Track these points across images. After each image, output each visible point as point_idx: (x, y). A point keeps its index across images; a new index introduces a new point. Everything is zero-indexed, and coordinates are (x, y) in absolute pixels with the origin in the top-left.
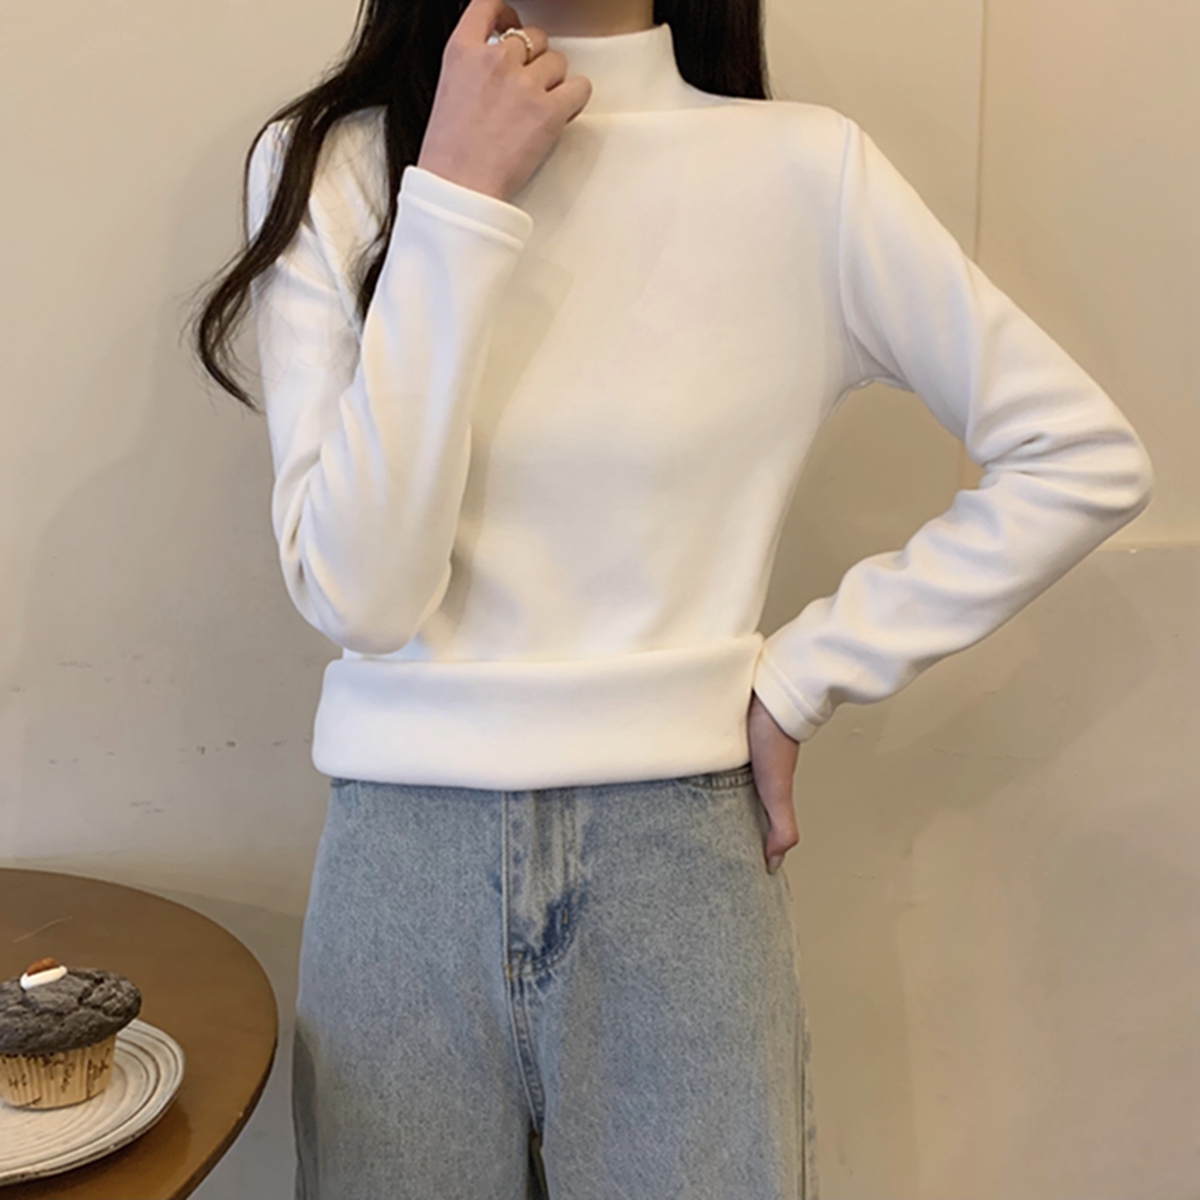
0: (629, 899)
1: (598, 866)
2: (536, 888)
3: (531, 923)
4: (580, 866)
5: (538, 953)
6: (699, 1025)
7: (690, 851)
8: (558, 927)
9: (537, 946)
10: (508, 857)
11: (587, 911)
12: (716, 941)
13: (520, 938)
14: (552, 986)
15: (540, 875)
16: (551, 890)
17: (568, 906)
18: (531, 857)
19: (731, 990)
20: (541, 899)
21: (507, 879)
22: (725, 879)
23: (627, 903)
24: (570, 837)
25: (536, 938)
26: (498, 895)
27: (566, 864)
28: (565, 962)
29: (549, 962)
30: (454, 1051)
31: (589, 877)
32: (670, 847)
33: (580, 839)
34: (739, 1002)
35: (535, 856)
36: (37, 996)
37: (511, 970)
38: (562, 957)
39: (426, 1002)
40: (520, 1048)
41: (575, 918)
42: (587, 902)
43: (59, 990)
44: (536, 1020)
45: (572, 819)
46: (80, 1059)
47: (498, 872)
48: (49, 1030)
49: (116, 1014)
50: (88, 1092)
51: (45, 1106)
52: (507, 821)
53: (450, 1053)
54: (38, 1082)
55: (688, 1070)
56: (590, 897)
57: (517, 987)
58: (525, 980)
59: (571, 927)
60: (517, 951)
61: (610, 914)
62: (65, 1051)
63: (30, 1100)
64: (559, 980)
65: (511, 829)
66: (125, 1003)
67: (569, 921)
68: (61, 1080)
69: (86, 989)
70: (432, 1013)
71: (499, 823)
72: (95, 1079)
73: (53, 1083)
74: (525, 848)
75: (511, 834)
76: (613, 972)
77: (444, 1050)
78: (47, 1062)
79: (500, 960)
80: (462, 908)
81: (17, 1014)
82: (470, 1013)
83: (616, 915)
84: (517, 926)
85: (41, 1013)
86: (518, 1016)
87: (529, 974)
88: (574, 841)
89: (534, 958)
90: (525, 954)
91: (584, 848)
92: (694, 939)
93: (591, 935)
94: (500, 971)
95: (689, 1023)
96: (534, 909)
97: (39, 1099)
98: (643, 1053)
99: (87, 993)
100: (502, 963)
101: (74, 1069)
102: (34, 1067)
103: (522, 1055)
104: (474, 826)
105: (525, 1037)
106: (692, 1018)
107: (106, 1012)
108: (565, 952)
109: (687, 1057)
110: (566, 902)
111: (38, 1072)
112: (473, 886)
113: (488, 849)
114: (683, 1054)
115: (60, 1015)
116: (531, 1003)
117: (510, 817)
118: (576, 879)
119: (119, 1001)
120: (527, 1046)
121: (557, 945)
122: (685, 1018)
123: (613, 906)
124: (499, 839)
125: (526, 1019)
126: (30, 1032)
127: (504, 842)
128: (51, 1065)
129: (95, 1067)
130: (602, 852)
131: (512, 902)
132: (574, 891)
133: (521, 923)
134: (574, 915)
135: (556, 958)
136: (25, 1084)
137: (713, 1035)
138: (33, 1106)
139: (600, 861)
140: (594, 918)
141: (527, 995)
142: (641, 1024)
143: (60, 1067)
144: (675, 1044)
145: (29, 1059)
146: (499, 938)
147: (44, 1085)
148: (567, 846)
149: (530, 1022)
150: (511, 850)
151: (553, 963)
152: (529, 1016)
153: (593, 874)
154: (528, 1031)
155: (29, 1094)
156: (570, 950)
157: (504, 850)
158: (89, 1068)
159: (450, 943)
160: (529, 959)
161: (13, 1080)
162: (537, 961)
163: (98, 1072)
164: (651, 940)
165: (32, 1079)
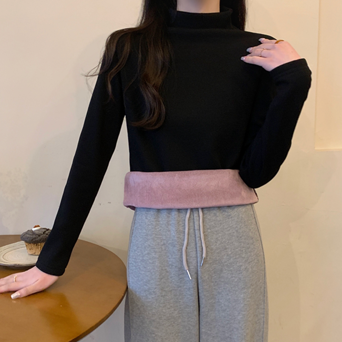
36: (36, 232)
43: (40, 231)
48: (37, 238)
62: (40, 243)
63: (33, 253)
68: (40, 249)
69: (45, 231)
81: (31, 235)
85: (36, 235)
97: (35, 253)
111: (35, 247)
115: (39, 236)
126: (34, 238)
128: (37, 246)
143: (39, 246)
145: (33, 244)
161: (30, 248)
165: (34, 248)
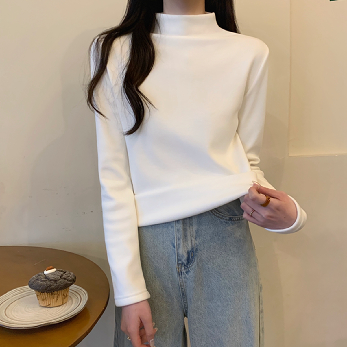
0: (209, 250)
1: (200, 241)
2: (184, 247)
3: (183, 256)
4: (195, 241)
5: (186, 264)
6: (231, 283)
7: (225, 237)
8: (191, 257)
9: (185, 262)
10: (176, 238)
11: (198, 253)
12: (234, 261)
13: (180, 260)
14: (190, 273)
15: (185, 243)
16: (188, 247)
17: (193, 251)
18: (182, 238)
19: (239, 273)
20: (186, 249)
21: (177, 244)
22: (235, 244)
23: (208, 251)
24: (192, 233)
25: (185, 260)
26: (174, 248)
27: (192, 240)
28: (193, 267)
29: (189, 267)
30: (163, 291)
31: (198, 244)
32: (219, 236)
33: (194, 234)
34: (242, 277)
35: (183, 238)
36: (49, 276)
37: (178, 269)
38: (192, 265)
39: (155, 277)
40: (181, 290)
41: (195, 255)
42: (198, 250)
43: (55, 275)
44: (186, 282)
45: (192, 228)
46: (61, 293)
47: (174, 242)
48: (53, 285)
49: (70, 281)
50: (63, 302)
51: (51, 306)
52: (176, 229)
53: (162, 291)
54: (50, 299)
55: (229, 296)
56: (198, 249)
57: (180, 273)
58: (182, 272)
59: (194, 257)
60: (180, 264)
61: (204, 254)
62: (57, 291)
63: (48, 304)
64: (192, 272)
65: (177, 231)
66: (72, 278)
67: (193, 256)
68: (56, 299)
69: (62, 274)
70: (157, 280)
71: (174, 229)
72: (64, 299)
73: (54, 300)
74: (181, 236)
75: (177, 232)
76: (206, 269)
77: (160, 290)
78: (52, 294)
79: (175, 266)
80: (164, 252)
81: (44, 281)
82: (168, 280)
83: (205, 254)
84: (180, 257)
85: (51, 281)
86: (181, 281)
87: (183, 270)
88: (193, 234)
89: (185, 265)
90: (182, 265)
91: (196, 236)
92: (228, 260)
93: (199, 259)
94: (176, 269)
95: (228, 283)
96: (184, 252)
97: (50, 304)
98: (216, 291)
99: (62, 275)
100: (176, 267)
101: (59, 296)
102: (49, 295)
103: (182, 293)
104: (167, 230)
105: (183, 287)
106: (229, 281)
107: (68, 280)
108: (193, 264)
109: (228, 292)
110: (192, 250)
111: (50, 297)
112: (167, 246)
113: (171, 236)
114: (227, 291)
115: (55, 281)
116: (184, 278)
117: (177, 228)
118: (194, 244)
119: (71, 277)
120: (183, 290)
121: (191, 262)
122: (227, 282)
123: (205, 252)
124: (174, 233)
125: (183, 282)
126: (48, 285)
127: (175, 234)
128: (53, 295)
129: (65, 296)
130: (201, 237)
131: (178, 250)
132: (194, 248)
133: (180, 256)
134: (195, 254)
135: (190, 266)
136: (46, 300)
137: (235, 286)
138: (48, 306)
139: (200, 240)
140: (200, 255)
141: (183, 276)
142: (215, 284)
143: (56, 295)
144: (225, 289)
145: (47, 293)
146: (175, 260)
147: (51, 300)
148: (192, 236)
149: (184, 283)
150: (177, 236)
151: (190, 267)
152: (184, 282)
153: (199, 243)
154: (184, 286)
155: (47, 303)
156: (194, 263)
157: (175, 236)
158: (63, 296)
159: (161, 261)
160: (183, 266)
161: (43, 299)
162: (185, 266)
163: (65, 297)
164: (216, 261)
165: (48, 299)
